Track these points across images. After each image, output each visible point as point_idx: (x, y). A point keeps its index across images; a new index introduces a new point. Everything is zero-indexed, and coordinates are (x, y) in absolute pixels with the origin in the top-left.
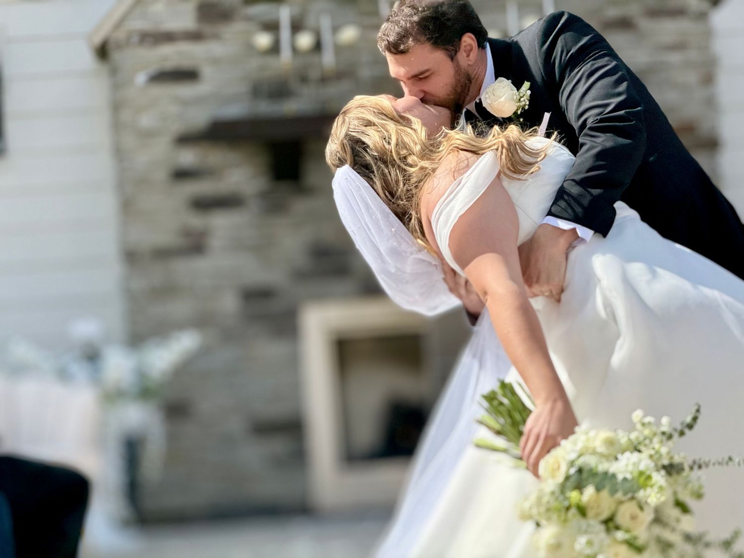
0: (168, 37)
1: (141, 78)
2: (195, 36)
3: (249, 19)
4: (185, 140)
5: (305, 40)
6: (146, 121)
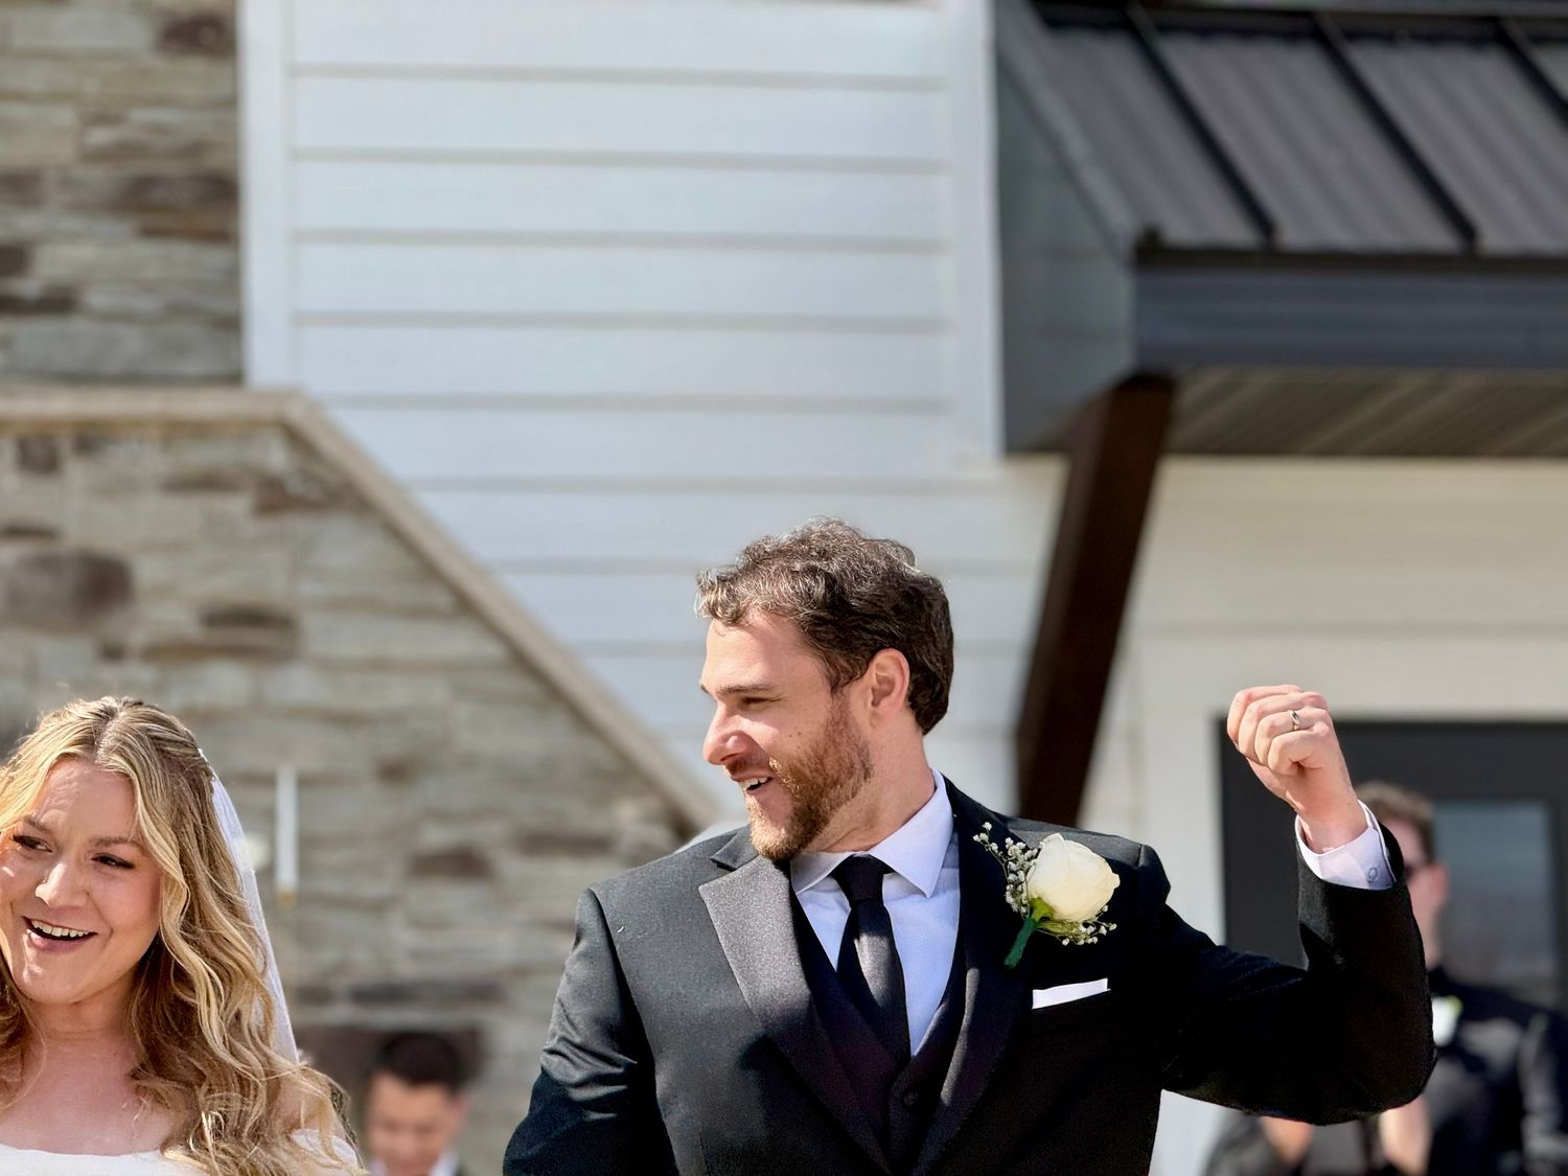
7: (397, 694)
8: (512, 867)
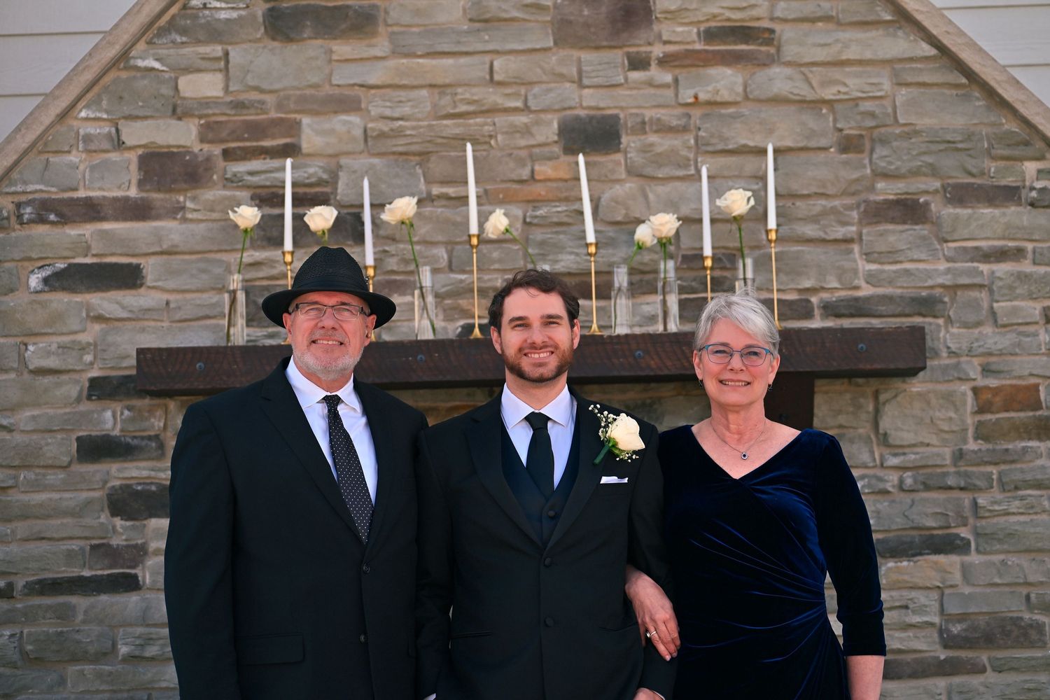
0: (91, 210)
1: (34, 281)
2: (137, 211)
3: (233, 182)
4: (101, 389)
5: (321, 218)
6: (35, 354)
7: (854, 84)
8: (946, 212)
